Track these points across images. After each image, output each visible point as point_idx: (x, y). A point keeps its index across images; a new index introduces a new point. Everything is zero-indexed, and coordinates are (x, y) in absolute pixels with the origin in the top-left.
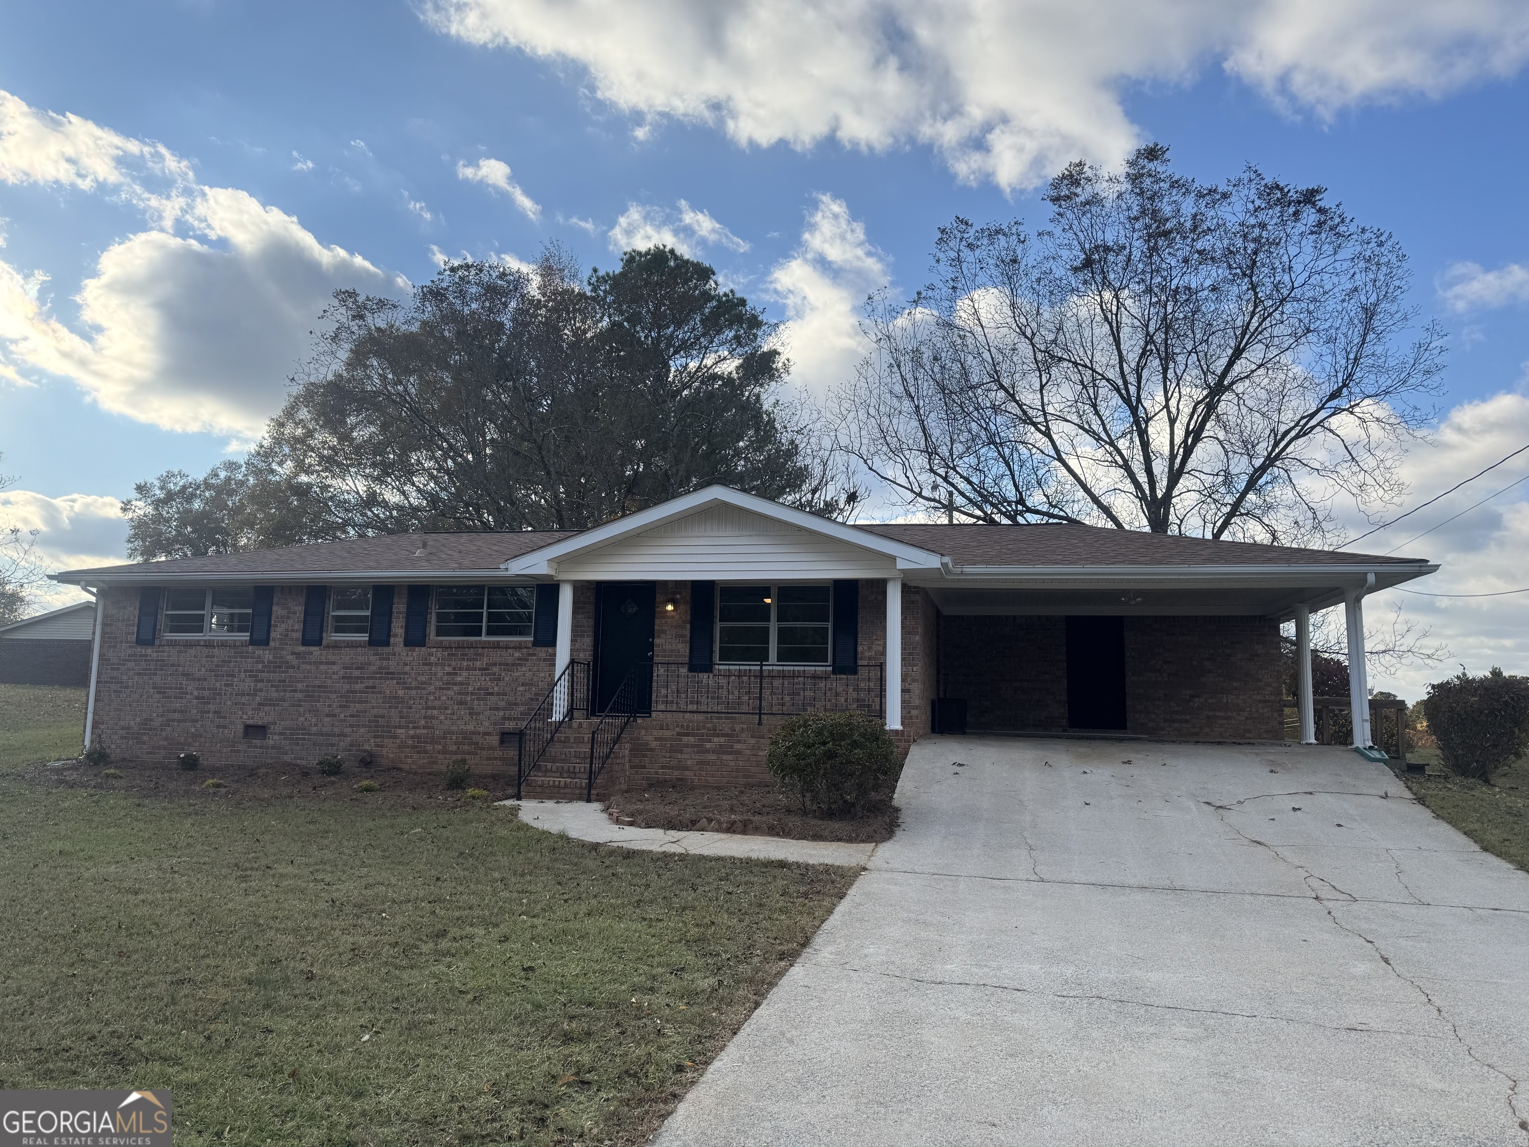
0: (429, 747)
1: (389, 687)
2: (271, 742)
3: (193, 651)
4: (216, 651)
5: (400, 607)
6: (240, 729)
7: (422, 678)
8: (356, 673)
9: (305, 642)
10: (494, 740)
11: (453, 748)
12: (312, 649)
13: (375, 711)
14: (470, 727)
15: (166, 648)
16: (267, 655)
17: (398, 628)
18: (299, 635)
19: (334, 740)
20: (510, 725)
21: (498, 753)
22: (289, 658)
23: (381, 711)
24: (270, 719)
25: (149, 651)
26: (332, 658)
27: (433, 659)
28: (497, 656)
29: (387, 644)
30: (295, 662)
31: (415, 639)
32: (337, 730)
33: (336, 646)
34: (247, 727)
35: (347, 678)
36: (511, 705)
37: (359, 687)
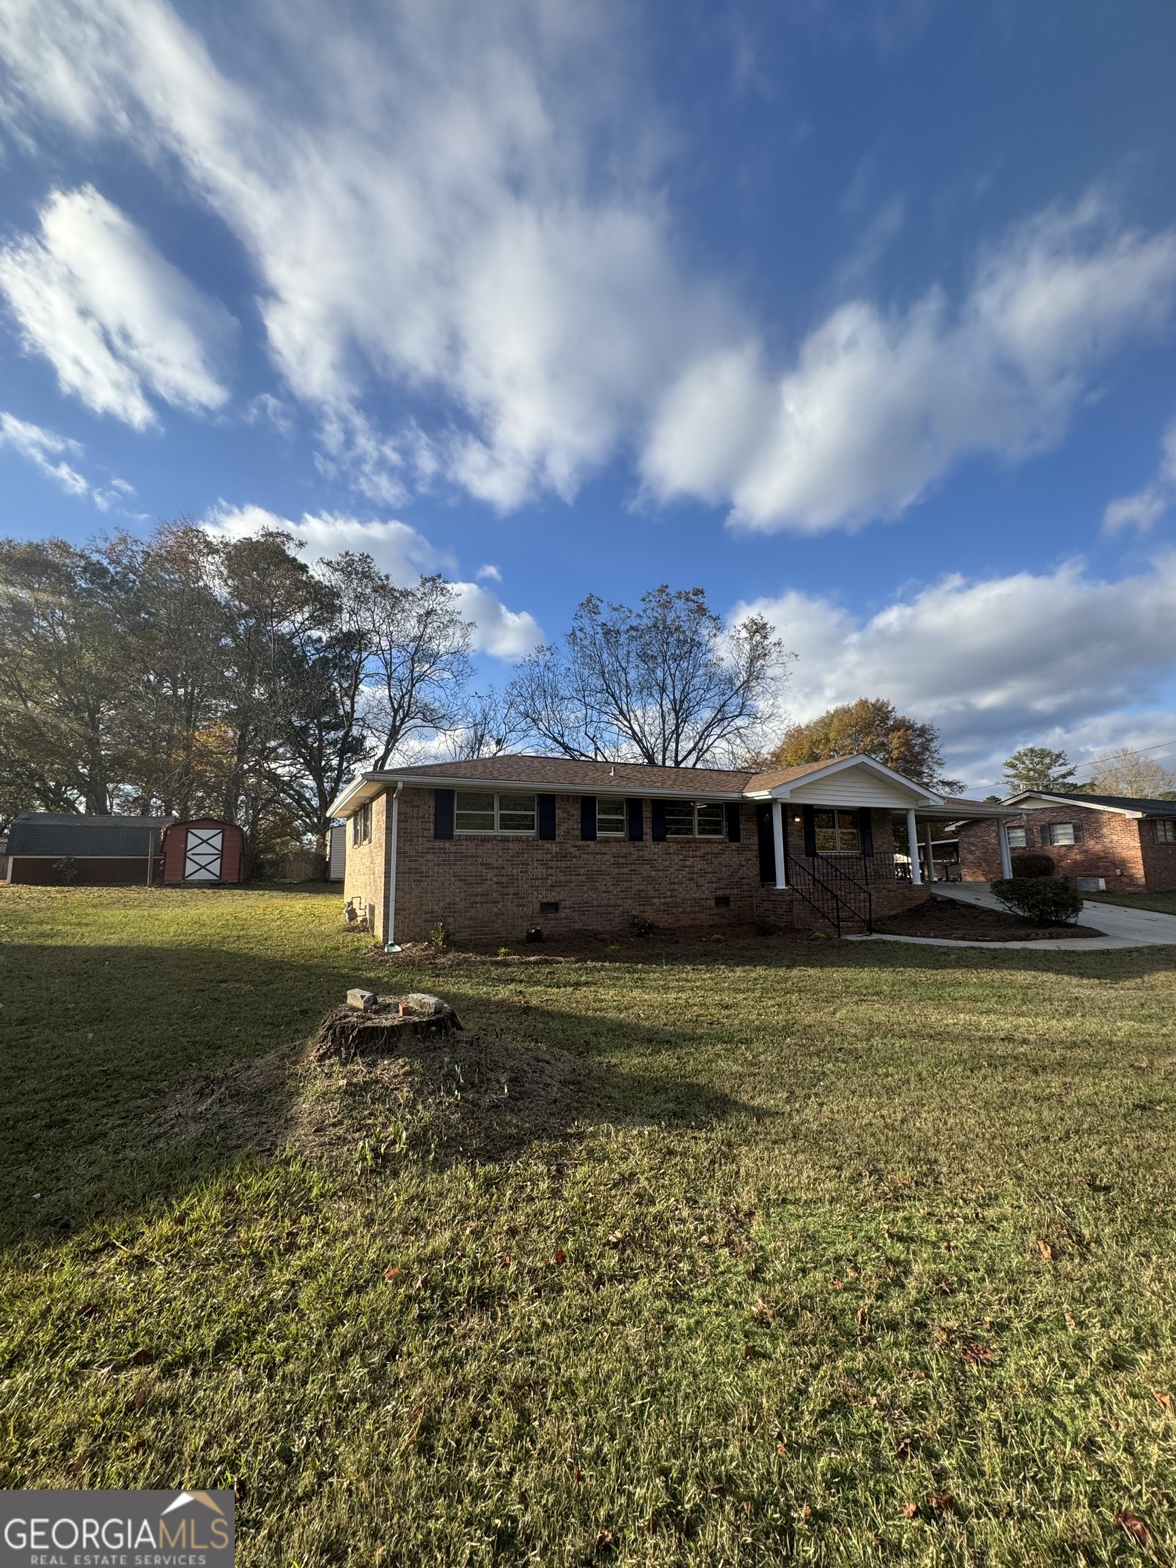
0: (674, 910)
1: (645, 869)
2: (563, 915)
3: (490, 845)
4: (510, 845)
5: (647, 813)
6: (537, 906)
7: (666, 863)
8: (622, 861)
9: (583, 839)
10: (712, 903)
11: (689, 910)
12: (589, 843)
13: (637, 887)
14: (697, 895)
15: (464, 843)
16: (555, 849)
17: (647, 829)
18: (578, 833)
19: (611, 910)
20: (720, 893)
21: (715, 912)
22: (572, 850)
23: (642, 887)
24: (561, 897)
25: (447, 845)
26: (605, 850)
27: (671, 850)
28: (708, 848)
29: (641, 839)
30: (577, 853)
31: (659, 837)
32: (613, 902)
33: (607, 841)
34: (543, 904)
35: (618, 865)
36: (720, 879)
37: (625, 870)
